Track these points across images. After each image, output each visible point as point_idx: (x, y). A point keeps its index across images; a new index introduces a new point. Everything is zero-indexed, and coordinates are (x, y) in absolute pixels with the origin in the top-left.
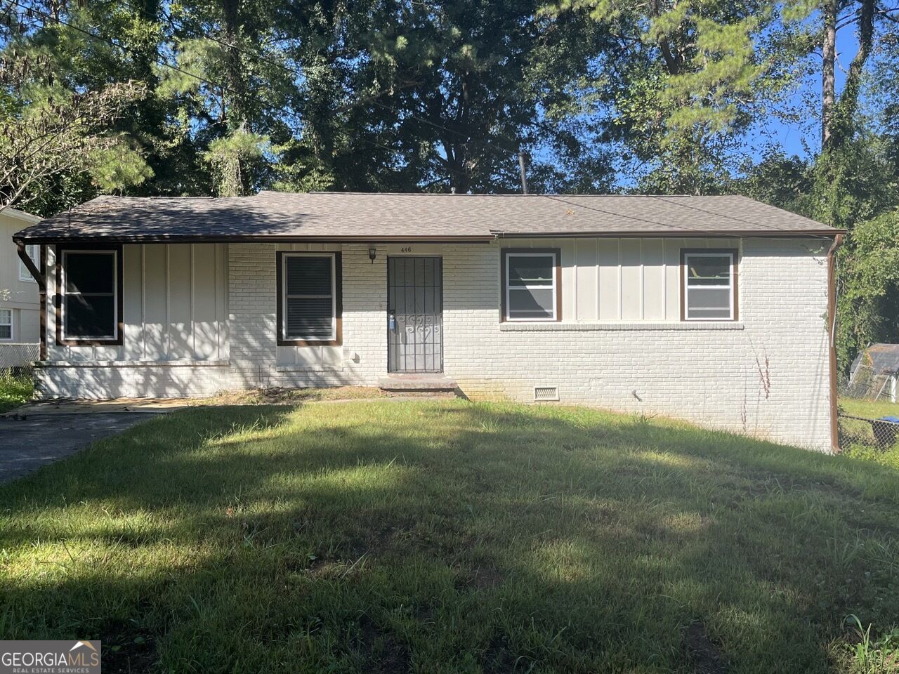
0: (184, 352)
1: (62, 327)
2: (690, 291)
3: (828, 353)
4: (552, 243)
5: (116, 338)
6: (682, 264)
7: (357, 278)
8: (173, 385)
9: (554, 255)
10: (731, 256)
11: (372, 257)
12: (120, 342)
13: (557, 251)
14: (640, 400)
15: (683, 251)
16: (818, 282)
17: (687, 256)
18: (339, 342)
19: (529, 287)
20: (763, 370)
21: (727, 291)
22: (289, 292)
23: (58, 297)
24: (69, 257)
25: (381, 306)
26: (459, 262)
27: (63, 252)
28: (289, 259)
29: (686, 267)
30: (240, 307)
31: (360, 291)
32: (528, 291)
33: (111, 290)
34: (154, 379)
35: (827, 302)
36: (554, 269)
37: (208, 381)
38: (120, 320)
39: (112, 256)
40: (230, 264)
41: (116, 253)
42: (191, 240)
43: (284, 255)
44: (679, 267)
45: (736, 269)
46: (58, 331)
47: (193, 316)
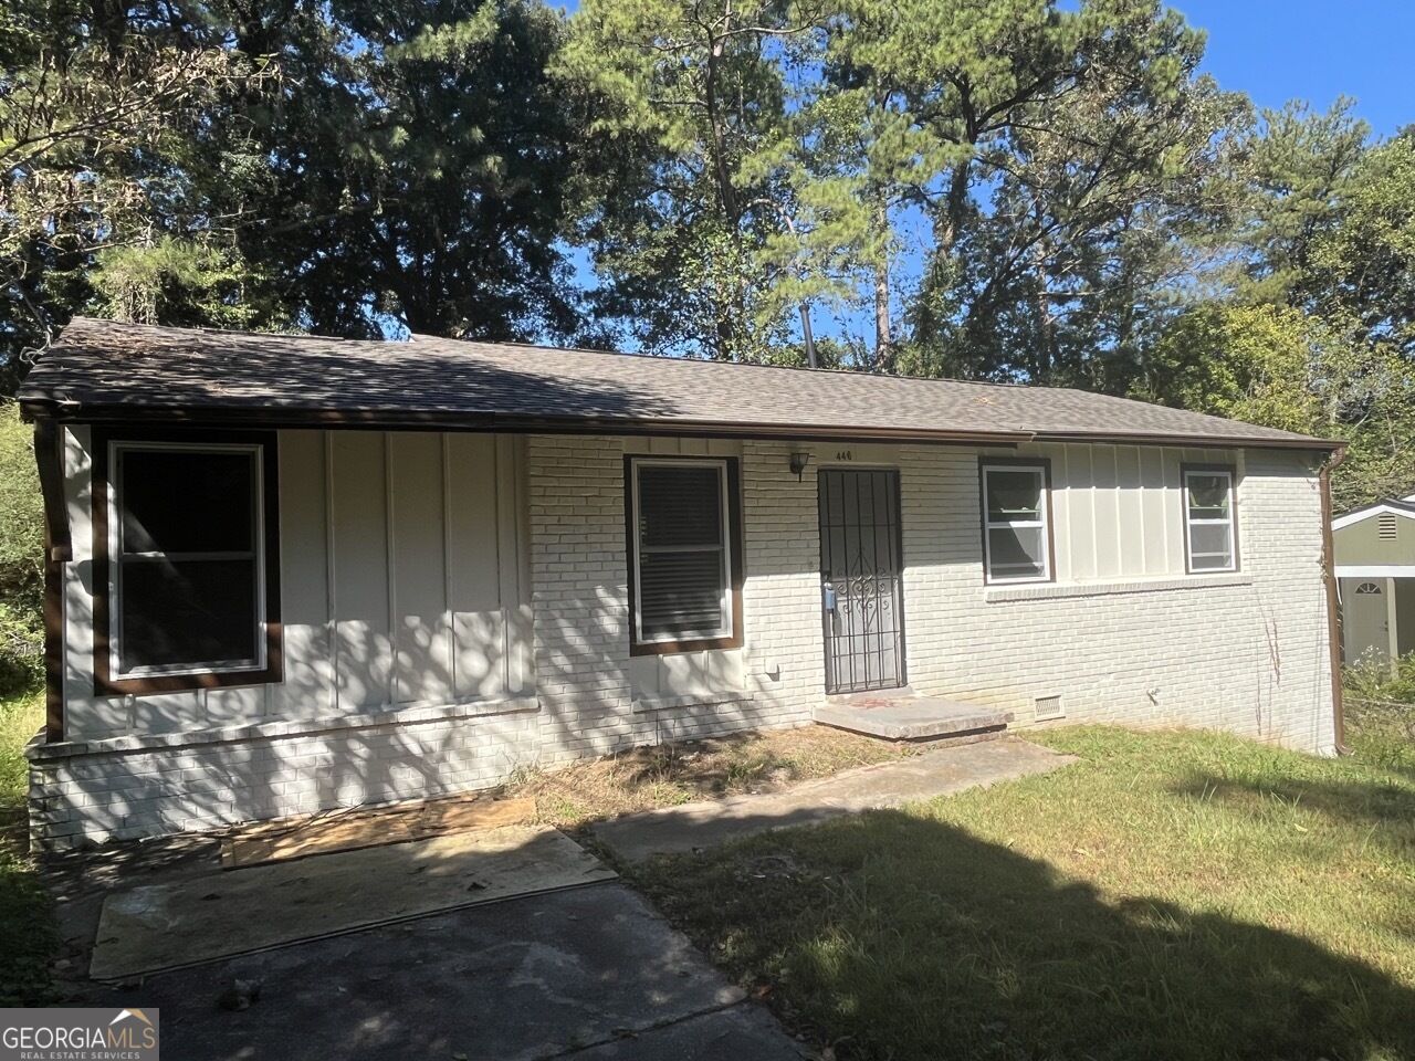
0: (422, 677)
1: (113, 642)
2: (1192, 526)
3: (1326, 614)
4: (1040, 449)
5: (263, 666)
6: (1183, 487)
7: (769, 511)
8: (408, 758)
9: (1041, 470)
10: (1229, 474)
11: (796, 468)
12: (273, 675)
13: (1046, 463)
14: (1155, 703)
15: (1185, 467)
16: (1311, 514)
17: (1187, 473)
18: (736, 641)
19: (1014, 524)
20: (1273, 643)
21: (1227, 526)
22: (645, 541)
23: (100, 562)
24: (127, 459)
25: (811, 564)
26: (925, 480)
27: (113, 446)
28: (643, 471)
29: (1187, 490)
30: (556, 577)
31: (777, 536)
32: (1011, 530)
33: (248, 543)
34: (361, 750)
35: (1321, 542)
36: (1043, 492)
37: (485, 739)
38: (274, 616)
39: (248, 459)
40: (533, 481)
41: (260, 450)
42: (442, 424)
43: (635, 463)
44: (1180, 490)
45: (1235, 497)
46: (101, 652)
47: (450, 599)
